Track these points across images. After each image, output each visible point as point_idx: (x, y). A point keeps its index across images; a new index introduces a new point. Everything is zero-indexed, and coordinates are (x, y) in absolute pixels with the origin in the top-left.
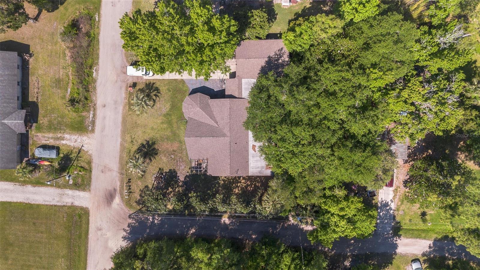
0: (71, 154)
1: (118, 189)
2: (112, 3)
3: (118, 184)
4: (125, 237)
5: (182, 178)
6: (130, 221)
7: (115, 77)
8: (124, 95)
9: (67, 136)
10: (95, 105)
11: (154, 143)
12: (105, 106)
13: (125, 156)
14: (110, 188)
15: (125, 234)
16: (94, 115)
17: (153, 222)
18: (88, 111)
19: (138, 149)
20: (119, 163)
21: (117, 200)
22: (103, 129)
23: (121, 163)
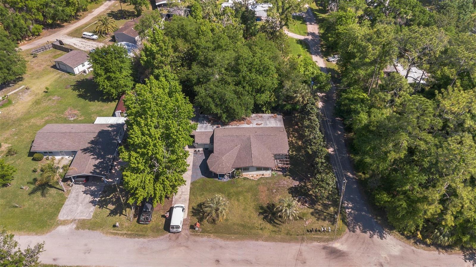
1: (322, 244)
2: (85, 253)
3: (315, 243)
4: (380, 237)
5: (297, 183)
6: (358, 231)
7: (181, 248)
8: (205, 239)
11: (262, 208)
12: (218, 261)
13: (279, 236)
14: (323, 253)
15: (375, 236)
17: (351, 208)
19: (270, 223)
20: (290, 242)
21: (337, 245)
23: (289, 241)
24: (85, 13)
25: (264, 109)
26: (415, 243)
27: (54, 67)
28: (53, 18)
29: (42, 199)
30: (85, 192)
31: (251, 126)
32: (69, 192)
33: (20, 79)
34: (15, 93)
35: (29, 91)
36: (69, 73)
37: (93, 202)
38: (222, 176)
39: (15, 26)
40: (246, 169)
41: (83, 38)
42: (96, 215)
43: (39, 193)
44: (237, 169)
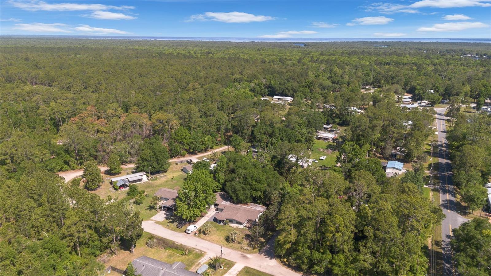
0: (211, 263)
1: (242, 253)
3: (240, 252)
4: (270, 259)
5: (251, 233)
6: (262, 254)
7: (186, 238)
8: (197, 238)
9: (200, 261)
10: (193, 248)
11: (227, 236)
12: (196, 245)
13: (227, 246)
14: (240, 256)
15: (268, 258)
16: (197, 249)
17: (268, 248)
18: (194, 251)
19: (227, 241)
21: (248, 255)
22: (208, 249)
23: (230, 248)
24: (211, 150)
25: (259, 202)
26: (284, 265)
27: (182, 170)
28: (193, 149)
29: (149, 212)
30: (165, 214)
31: (248, 207)
32: (159, 212)
33: (166, 172)
34: (160, 176)
35: (166, 177)
36: (186, 173)
37: (165, 218)
38: (220, 221)
39: (174, 150)
40: (231, 221)
42: (164, 221)
43: (149, 210)
44: (228, 220)
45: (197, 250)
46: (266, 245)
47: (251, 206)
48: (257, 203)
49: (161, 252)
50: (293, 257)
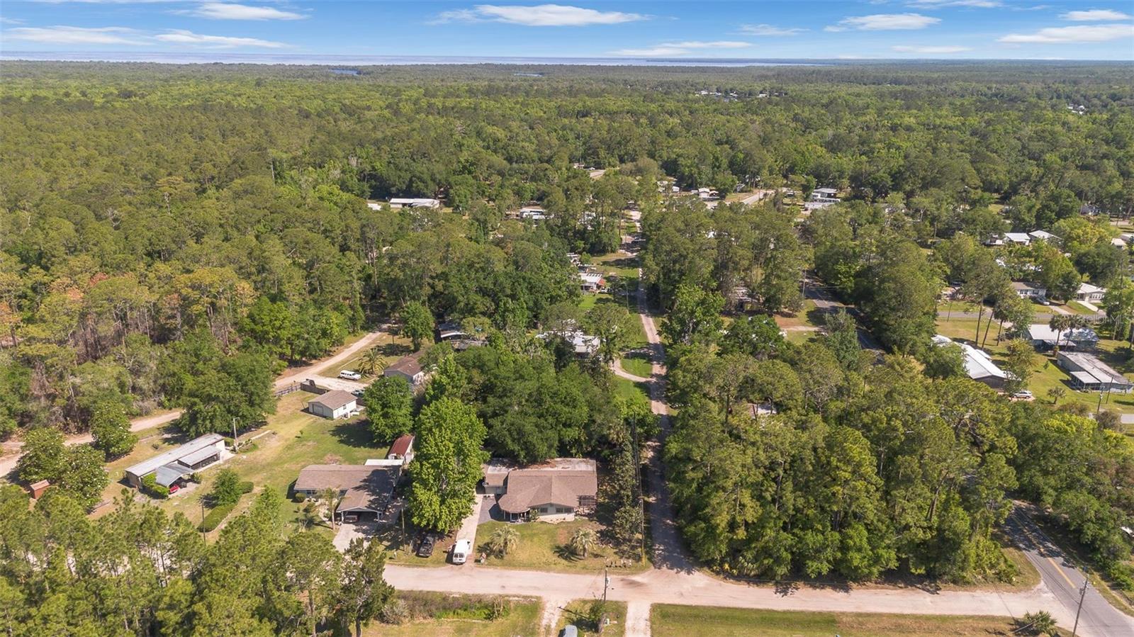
0: (573, 619)
1: (621, 576)
3: (613, 576)
4: (688, 573)
5: (604, 527)
6: (664, 568)
7: (464, 577)
8: (491, 570)
9: (544, 622)
10: (500, 596)
11: (558, 547)
12: (504, 587)
13: (574, 569)
14: (620, 583)
15: (683, 573)
16: (514, 596)
17: (662, 550)
18: (509, 601)
19: (566, 559)
20: (585, 574)
21: (637, 578)
22: (536, 588)
25: (574, 451)
26: (725, 578)
27: (306, 410)
28: (302, 353)
30: (356, 530)
31: (556, 469)
32: (338, 530)
33: (264, 423)
34: (260, 438)
35: (276, 437)
36: (325, 417)
38: (514, 516)
40: (544, 510)
41: (339, 377)
44: (533, 508)
45: (516, 598)
46: (653, 545)
47: (561, 466)
48: (571, 456)
49: (428, 627)
50: (749, 555)
